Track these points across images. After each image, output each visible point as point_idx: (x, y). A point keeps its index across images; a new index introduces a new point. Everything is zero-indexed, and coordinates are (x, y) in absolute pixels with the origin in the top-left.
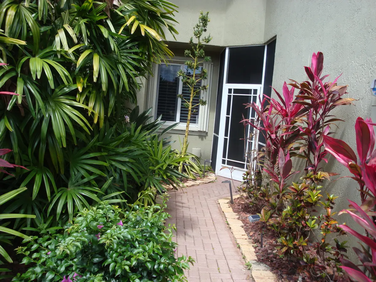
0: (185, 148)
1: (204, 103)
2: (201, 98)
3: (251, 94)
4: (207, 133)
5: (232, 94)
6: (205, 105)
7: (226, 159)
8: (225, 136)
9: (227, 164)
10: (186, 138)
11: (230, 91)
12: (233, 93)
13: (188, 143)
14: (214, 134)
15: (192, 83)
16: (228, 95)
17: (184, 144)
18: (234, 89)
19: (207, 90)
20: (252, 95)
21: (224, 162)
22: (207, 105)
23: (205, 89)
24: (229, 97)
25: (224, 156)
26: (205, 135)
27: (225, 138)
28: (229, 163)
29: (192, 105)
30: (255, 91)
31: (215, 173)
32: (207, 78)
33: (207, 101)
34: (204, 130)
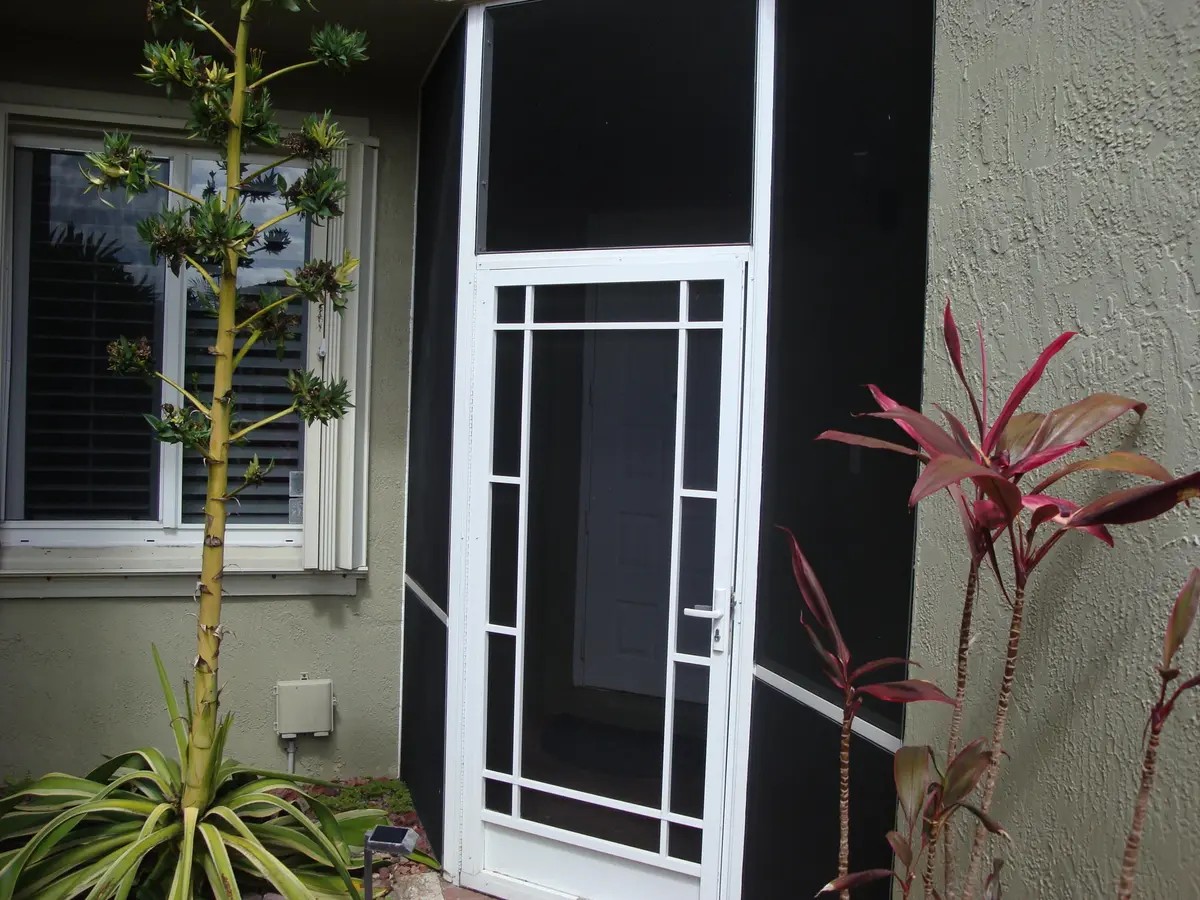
0: (207, 754)
1: (330, 403)
2: (313, 366)
3: (676, 318)
4: (362, 580)
5: (529, 325)
6: (336, 415)
7: (516, 779)
8: (492, 621)
9: (525, 814)
10: (209, 678)
11: (509, 301)
12: (537, 320)
13: (222, 712)
14: (405, 578)
15: (213, 235)
16: (500, 334)
17: (198, 721)
18: (540, 290)
19: (349, 295)
20: (683, 324)
21: (497, 796)
22: (350, 415)
23: (332, 287)
24: (508, 347)
25: (498, 756)
26: (353, 591)
27: (492, 636)
28: (537, 807)
29: (234, 428)
30: (708, 296)
31: (441, 872)
32: (341, 204)
33: (351, 387)
34: (347, 563)
